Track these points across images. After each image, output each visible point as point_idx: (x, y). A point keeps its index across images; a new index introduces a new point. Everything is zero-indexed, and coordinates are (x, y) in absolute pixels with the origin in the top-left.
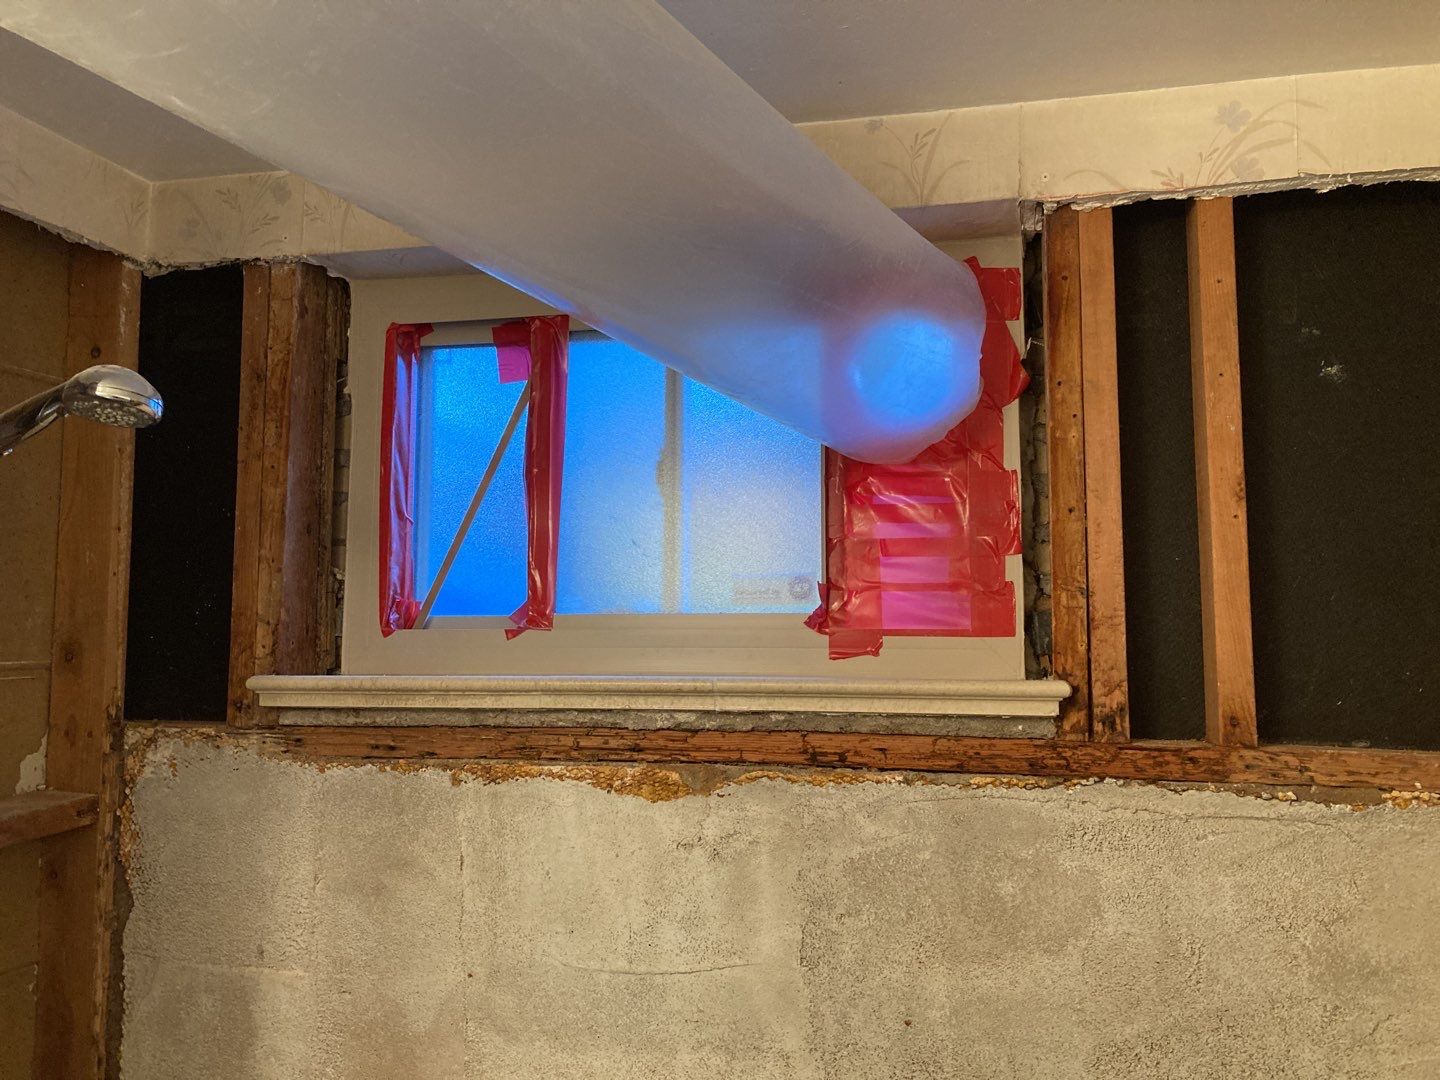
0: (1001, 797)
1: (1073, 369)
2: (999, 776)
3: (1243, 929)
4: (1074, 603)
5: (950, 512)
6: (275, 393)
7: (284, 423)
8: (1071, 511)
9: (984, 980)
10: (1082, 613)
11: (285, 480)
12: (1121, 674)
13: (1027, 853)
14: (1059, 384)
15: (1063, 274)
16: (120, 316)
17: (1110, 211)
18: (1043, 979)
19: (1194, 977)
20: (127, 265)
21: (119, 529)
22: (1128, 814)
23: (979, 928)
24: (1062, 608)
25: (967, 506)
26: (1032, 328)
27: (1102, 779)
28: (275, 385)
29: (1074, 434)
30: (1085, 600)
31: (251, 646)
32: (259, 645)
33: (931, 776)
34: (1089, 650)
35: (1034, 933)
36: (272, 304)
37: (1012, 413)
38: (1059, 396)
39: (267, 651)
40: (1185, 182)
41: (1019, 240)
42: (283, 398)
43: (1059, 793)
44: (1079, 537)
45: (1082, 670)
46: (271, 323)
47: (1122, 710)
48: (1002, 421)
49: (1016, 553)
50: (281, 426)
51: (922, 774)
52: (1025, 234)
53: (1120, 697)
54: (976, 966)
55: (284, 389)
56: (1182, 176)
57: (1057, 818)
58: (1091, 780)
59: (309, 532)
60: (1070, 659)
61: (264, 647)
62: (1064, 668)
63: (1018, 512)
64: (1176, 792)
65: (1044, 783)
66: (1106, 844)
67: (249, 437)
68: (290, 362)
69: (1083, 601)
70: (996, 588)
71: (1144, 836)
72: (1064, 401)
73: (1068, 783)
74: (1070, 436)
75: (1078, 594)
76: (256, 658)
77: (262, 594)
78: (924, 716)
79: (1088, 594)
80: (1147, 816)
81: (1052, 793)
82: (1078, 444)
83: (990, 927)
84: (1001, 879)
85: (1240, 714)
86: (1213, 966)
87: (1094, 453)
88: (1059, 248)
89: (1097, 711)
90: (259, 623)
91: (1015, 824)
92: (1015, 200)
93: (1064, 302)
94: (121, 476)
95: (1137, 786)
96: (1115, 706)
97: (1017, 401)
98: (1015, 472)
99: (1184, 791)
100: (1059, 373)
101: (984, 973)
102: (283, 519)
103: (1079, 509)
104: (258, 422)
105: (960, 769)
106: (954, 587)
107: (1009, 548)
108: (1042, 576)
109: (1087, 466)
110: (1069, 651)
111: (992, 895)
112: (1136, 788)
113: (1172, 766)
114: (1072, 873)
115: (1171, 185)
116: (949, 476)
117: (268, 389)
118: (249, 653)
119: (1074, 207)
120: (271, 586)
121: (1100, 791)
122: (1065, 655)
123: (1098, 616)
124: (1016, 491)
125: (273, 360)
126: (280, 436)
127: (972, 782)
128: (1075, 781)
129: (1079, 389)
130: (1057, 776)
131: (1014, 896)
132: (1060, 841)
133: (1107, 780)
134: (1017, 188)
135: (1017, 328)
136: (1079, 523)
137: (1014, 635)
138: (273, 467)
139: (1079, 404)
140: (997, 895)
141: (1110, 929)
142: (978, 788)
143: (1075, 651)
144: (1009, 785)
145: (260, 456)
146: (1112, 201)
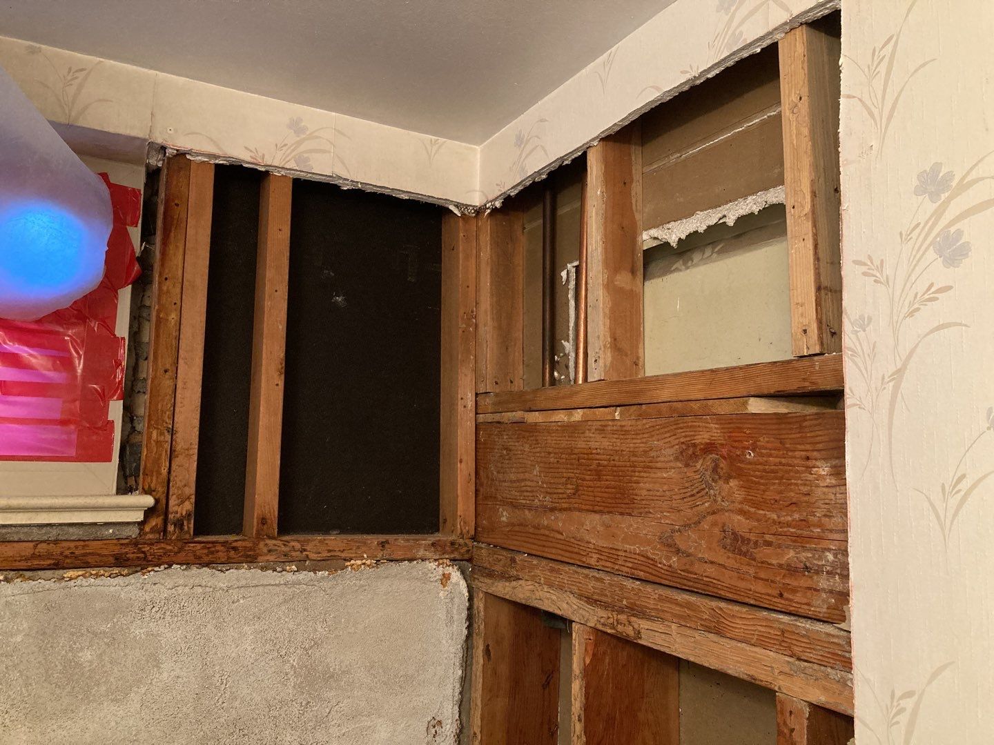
0: (89, 586)
1: (177, 270)
2: (89, 569)
3: (256, 660)
4: (162, 438)
5: (66, 363)
8: (166, 371)
9: (60, 731)
10: (167, 446)
12: (191, 490)
13: (106, 627)
14: (166, 279)
15: (176, 202)
17: (213, 167)
18: (108, 722)
19: (221, 700)
22: (187, 590)
23: (58, 691)
24: (152, 442)
25: (82, 361)
26: (147, 235)
27: (170, 566)
29: (173, 316)
30: (170, 437)
33: (28, 574)
34: (169, 472)
35: (104, 688)
37: (125, 294)
38: (165, 288)
40: (265, 160)
41: (143, 170)
43: (136, 579)
44: (170, 391)
45: (163, 487)
47: (189, 515)
48: (117, 299)
49: (118, 399)
51: (21, 572)
52: (148, 166)
53: (189, 506)
54: (54, 722)
56: (264, 155)
57: (133, 598)
58: (162, 567)
60: (154, 478)
62: (149, 486)
63: (122, 370)
64: (222, 571)
65: (126, 571)
66: (168, 613)
69: (168, 437)
70: (100, 424)
71: (196, 605)
72: (168, 291)
73: (145, 571)
74: (170, 318)
75: (166, 432)
78: (30, 526)
79: (172, 432)
80: (200, 590)
81: (132, 579)
82: (176, 324)
83: (68, 689)
84: (82, 649)
85: (268, 516)
86: (234, 690)
87: (187, 332)
88: (175, 183)
89: (171, 516)
91: (98, 605)
92: (145, 140)
93: (175, 222)
95: (195, 569)
96: (184, 513)
97: (130, 286)
98: (123, 339)
99: (227, 570)
100: (167, 271)
101: (60, 727)
103: (172, 371)
105: (57, 566)
106: (63, 423)
107: (114, 395)
108: (135, 418)
109: (180, 341)
110: (154, 474)
111: (73, 664)
112: (194, 570)
113: (220, 553)
114: (141, 638)
115: (256, 159)
116: (69, 336)
119: (188, 157)
121: (168, 575)
122: (152, 476)
123: (178, 448)
124: (123, 353)
127: (65, 576)
128: (150, 569)
129: (180, 286)
130: (136, 566)
131: (91, 662)
132: (134, 614)
133: (174, 566)
134: (148, 132)
135: (135, 233)
136: (172, 380)
137: (110, 461)
139: (179, 296)
140: (77, 663)
141: (165, 675)
142: (70, 580)
143: (159, 473)
144: (97, 576)
146: (216, 160)
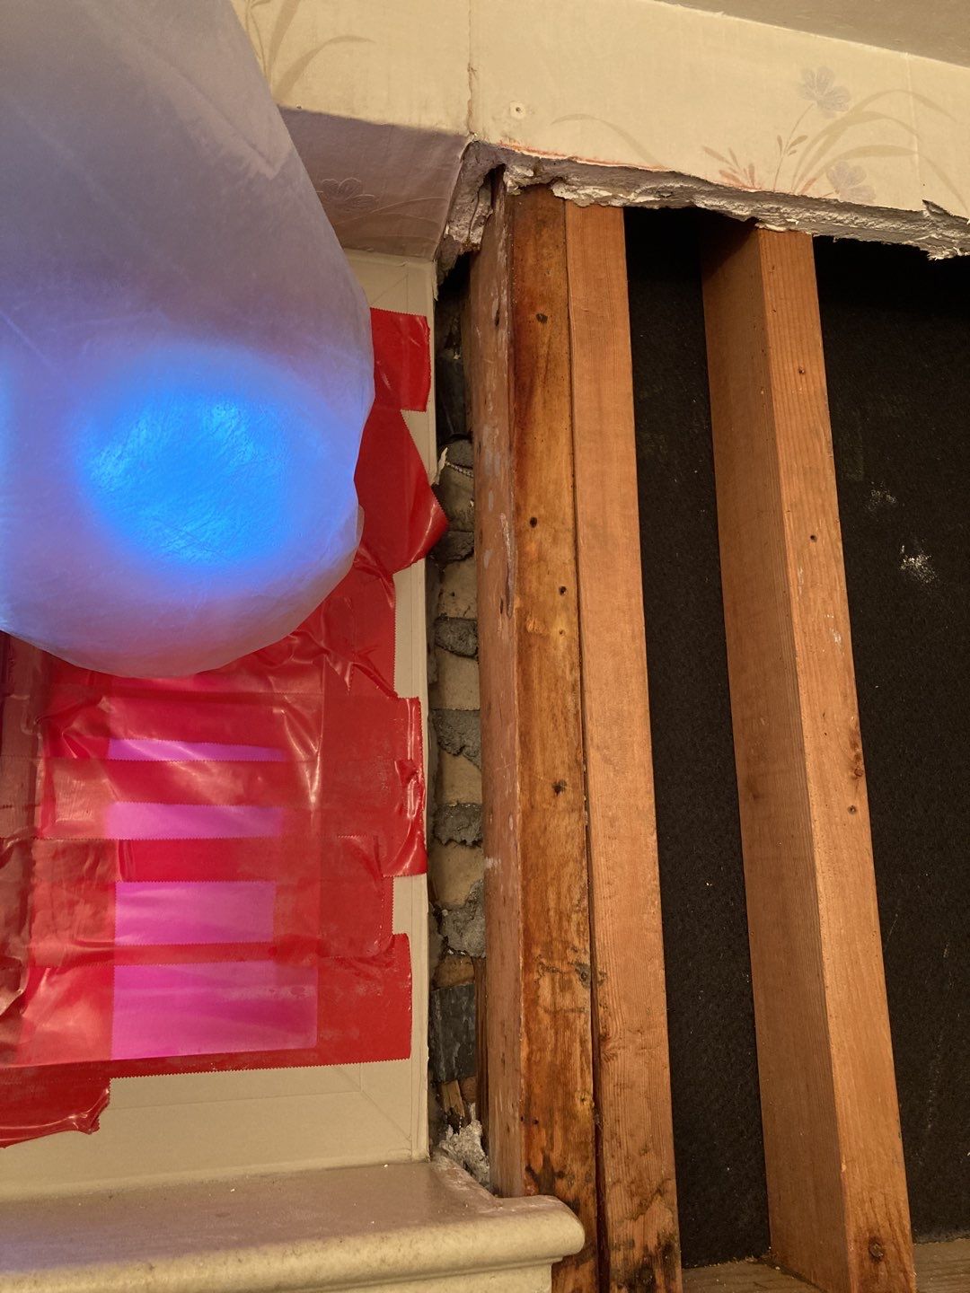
1: (559, 495)
4: (566, 1002)
5: (286, 780)
8: (558, 789)
10: (583, 1024)
12: (662, 1165)
14: (533, 522)
15: (541, 310)
17: (620, 216)
24: (541, 1012)
25: (318, 772)
29: (561, 626)
30: (587, 995)
34: (597, 1108)
37: (411, 583)
38: (532, 548)
40: (757, 179)
41: (430, 268)
44: (573, 849)
45: (584, 1159)
47: (667, 1249)
48: (392, 597)
49: (414, 871)
53: (664, 1218)
56: (752, 168)
60: (558, 1133)
62: (547, 1160)
63: (419, 788)
69: (584, 995)
70: (374, 947)
72: (541, 558)
74: (555, 631)
75: (575, 978)
79: (592, 978)
82: (569, 648)
85: (884, 1233)
87: (599, 666)
88: (531, 261)
89: (617, 1259)
93: (542, 363)
96: (652, 1243)
97: (422, 563)
98: (416, 701)
100: (532, 500)
103: (574, 786)
107: (401, 861)
110: (557, 1117)
115: (734, 179)
119: (559, 191)
122: (550, 1125)
123: (615, 1027)
124: (418, 743)
129: (570, 539)
135: (422, 425)
136: (575, 816)
139: (571, 568)
143: (569, 1114)
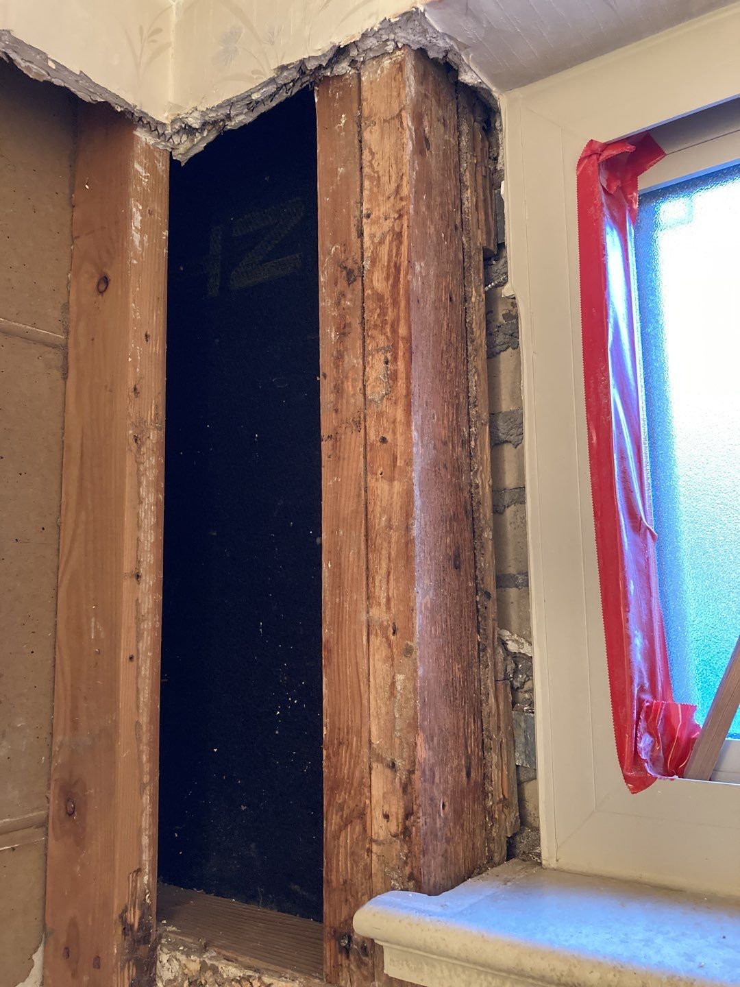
6: (380, 298)
7: (400, 353)
11: (409, 463)
16: (131, 217)
20: (142, 135)
21: (138, 577)
28: (378, 282)
31: (362, 815)
32: (378, 814)
36: (366, 135)
39: (394, 827)
42: (396, 303)
46: (366, 170)
50: (395, 359)
55: (395, 285)
59: (457, 567)
61: (386, 817)
67: (338, 390)
68: (405, 234)
76: (372, 841)
77: (376, 702)
90: (374, 765)
94: (139, 483)
102: (409, 543)
104: (353, 360)
117: (368, 292)
118: (358, 828)
120: (393, 684)
125: (373, 236)
126: (393, 377)
138: (384, 440)
145: (359, 424)
